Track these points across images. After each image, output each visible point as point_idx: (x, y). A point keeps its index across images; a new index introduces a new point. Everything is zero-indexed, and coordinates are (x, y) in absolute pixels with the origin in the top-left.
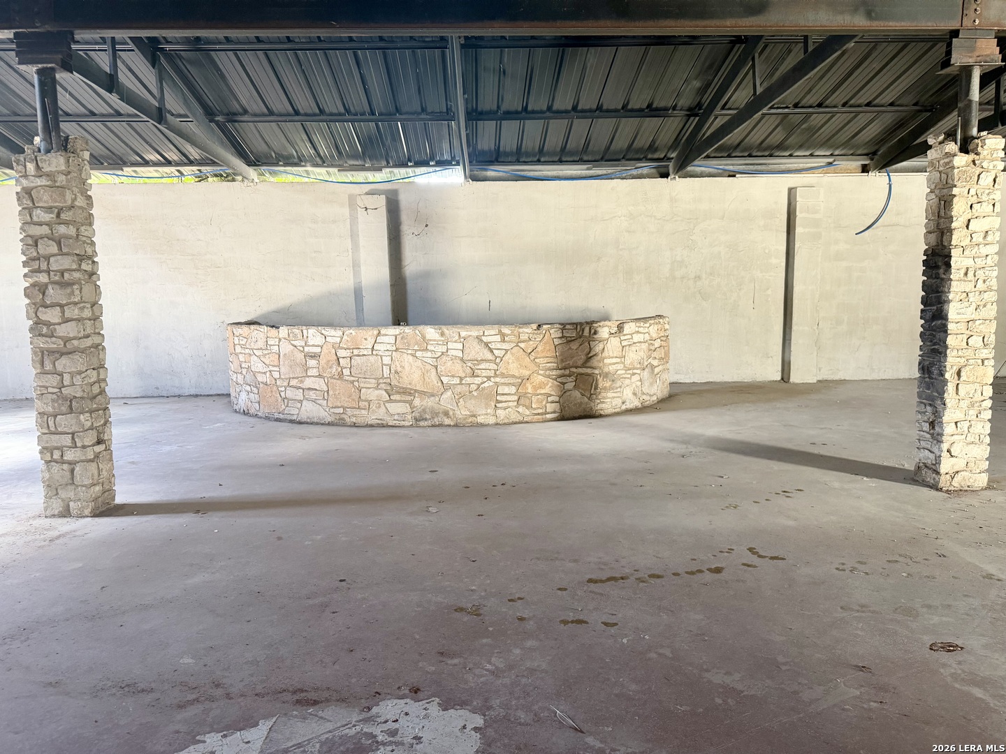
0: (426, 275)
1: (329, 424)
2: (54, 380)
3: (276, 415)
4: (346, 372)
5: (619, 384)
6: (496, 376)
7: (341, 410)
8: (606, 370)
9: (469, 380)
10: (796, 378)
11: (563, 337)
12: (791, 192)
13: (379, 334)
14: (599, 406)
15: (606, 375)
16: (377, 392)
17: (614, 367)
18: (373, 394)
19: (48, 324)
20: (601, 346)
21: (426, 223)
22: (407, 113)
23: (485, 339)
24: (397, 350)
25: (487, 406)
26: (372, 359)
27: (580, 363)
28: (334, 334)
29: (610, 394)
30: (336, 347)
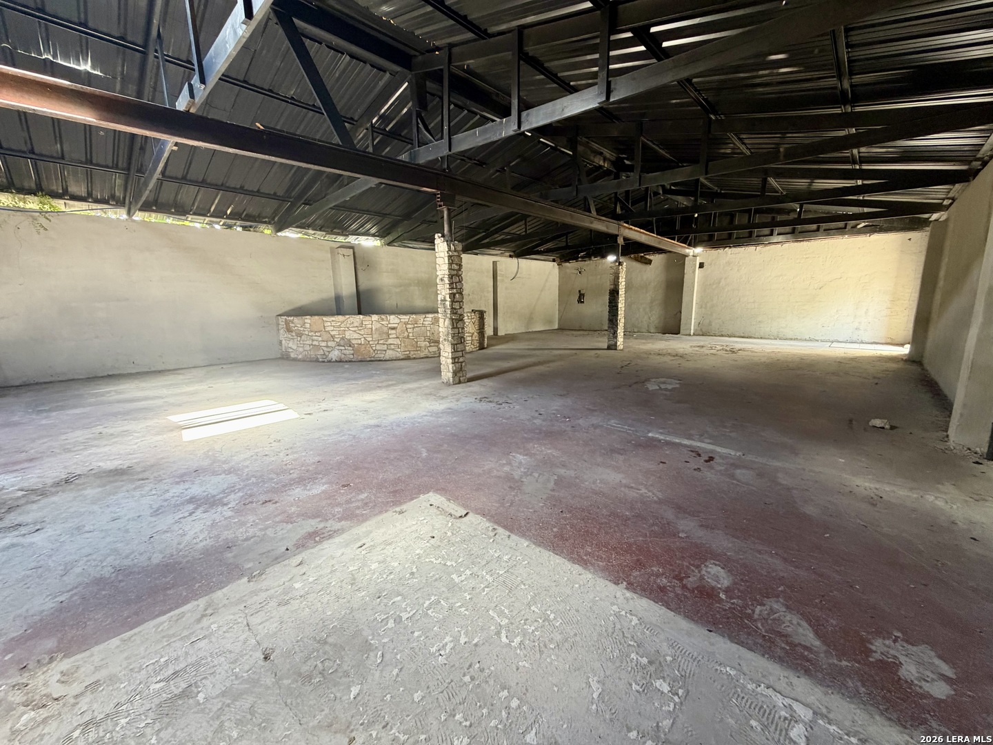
1: (402, 359)
3: (368, 359)
4: (411, 335)
7: (408, 353)
10: (500, 333)
12: (495, 263)
16: (425, 343)
18: (423, 344)
19: (455, 309)
21: (368, 265)
24: (432, 324)
27: (482, 328)
28: (405, 318)
30: (406, 324)
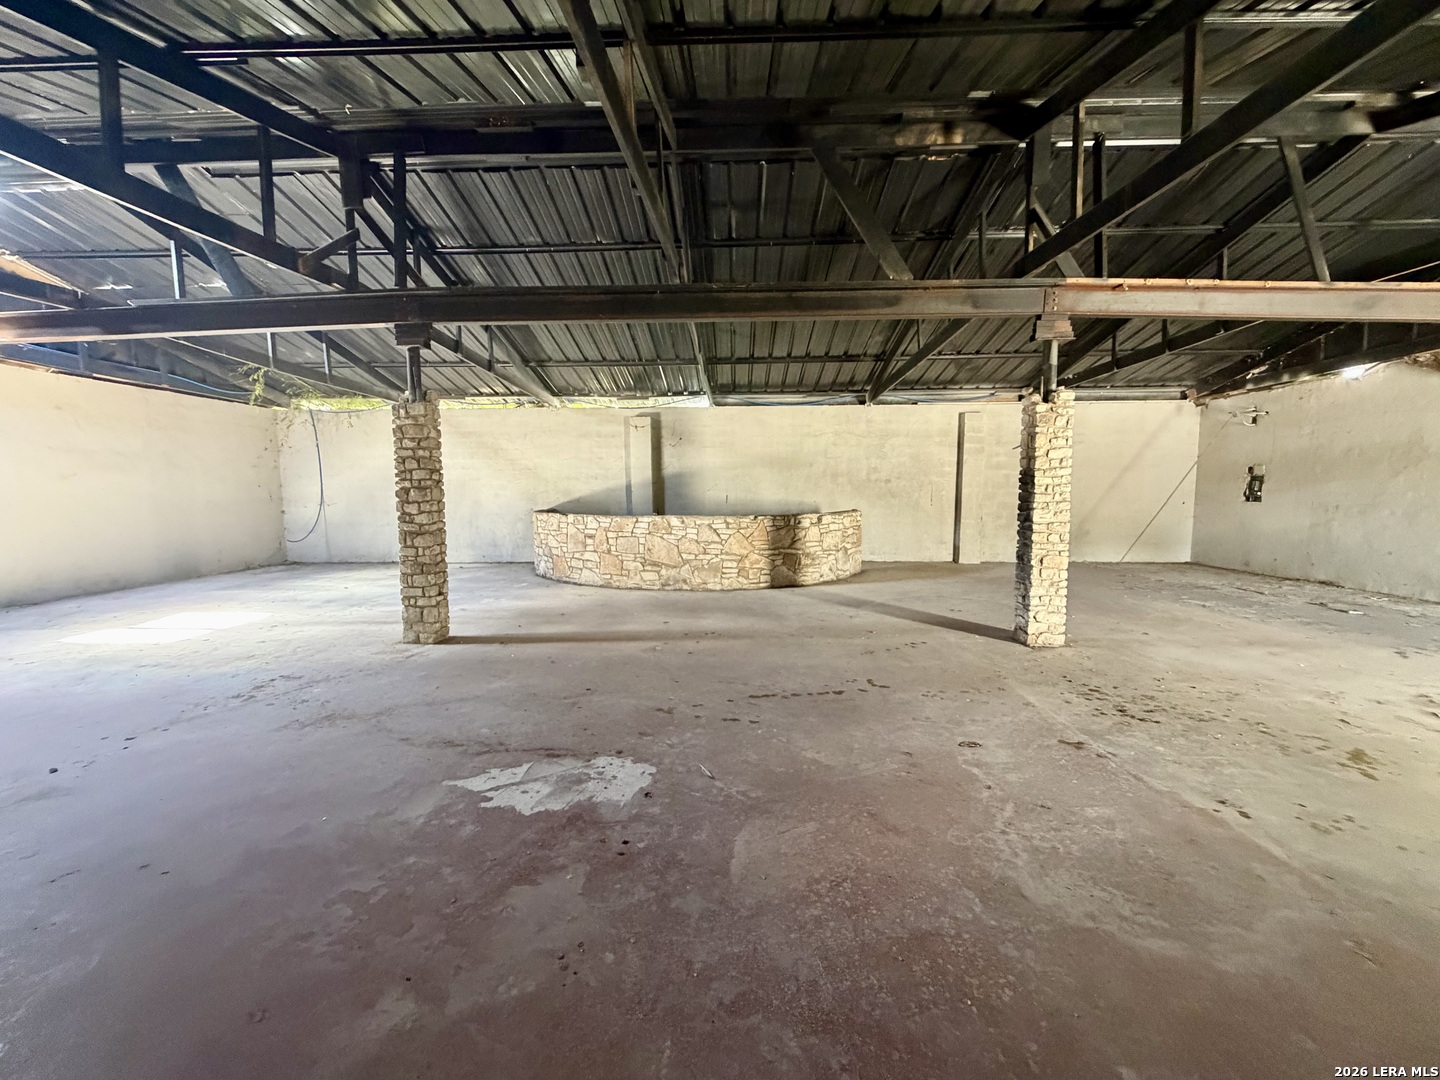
0: (679, 477)
1: (601, 586)
2: (412, 552)
3: (564, 579)
4: (613, 548)
5: (817, 562)
6: (722, 553)
7: (609, 576)
8: (807, 551)
9: (701, 557)
10: (962, 560)
11: (774, 526)
12: (961, 416)
13: (637, 521)
14: (803, 578)
15: (807, 555)
16: (635, 564)
17: (814, 549)
18: (631, 565)
19: (410, 515)
20: (804, 533)
21: (681, 438)
22: (666, 360)
23: (713, 526)
24: (649, 533)
25: (715, 576)
26: (632, 539)
27: (787, 545)
28: (605, 521)
29: (811, 570)
30: (607, 530)
